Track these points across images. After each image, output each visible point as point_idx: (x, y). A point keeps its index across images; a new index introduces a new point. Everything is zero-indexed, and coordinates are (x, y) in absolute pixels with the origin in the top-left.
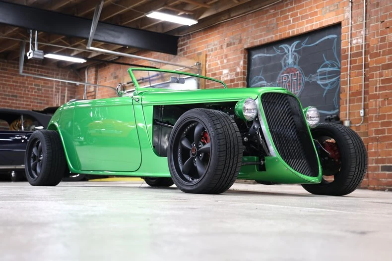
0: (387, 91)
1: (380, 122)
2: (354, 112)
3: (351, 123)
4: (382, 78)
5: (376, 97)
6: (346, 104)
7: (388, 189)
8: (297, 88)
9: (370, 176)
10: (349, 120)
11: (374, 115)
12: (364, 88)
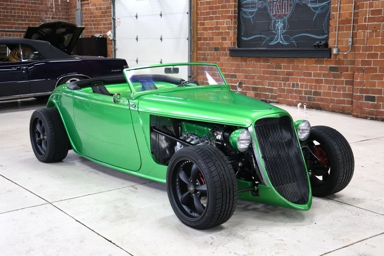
0: (376, 23)
1: (367, 53)
2: (343, 40)
3: (339, 51)
4: (373, 9)
5: (365, 28)
6: (335, 31)
7: (370, 117)
8: (288, 9)
9: (354, 104)
10: (337, 47)
11: (362, 46)
12: (354, 17)
